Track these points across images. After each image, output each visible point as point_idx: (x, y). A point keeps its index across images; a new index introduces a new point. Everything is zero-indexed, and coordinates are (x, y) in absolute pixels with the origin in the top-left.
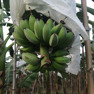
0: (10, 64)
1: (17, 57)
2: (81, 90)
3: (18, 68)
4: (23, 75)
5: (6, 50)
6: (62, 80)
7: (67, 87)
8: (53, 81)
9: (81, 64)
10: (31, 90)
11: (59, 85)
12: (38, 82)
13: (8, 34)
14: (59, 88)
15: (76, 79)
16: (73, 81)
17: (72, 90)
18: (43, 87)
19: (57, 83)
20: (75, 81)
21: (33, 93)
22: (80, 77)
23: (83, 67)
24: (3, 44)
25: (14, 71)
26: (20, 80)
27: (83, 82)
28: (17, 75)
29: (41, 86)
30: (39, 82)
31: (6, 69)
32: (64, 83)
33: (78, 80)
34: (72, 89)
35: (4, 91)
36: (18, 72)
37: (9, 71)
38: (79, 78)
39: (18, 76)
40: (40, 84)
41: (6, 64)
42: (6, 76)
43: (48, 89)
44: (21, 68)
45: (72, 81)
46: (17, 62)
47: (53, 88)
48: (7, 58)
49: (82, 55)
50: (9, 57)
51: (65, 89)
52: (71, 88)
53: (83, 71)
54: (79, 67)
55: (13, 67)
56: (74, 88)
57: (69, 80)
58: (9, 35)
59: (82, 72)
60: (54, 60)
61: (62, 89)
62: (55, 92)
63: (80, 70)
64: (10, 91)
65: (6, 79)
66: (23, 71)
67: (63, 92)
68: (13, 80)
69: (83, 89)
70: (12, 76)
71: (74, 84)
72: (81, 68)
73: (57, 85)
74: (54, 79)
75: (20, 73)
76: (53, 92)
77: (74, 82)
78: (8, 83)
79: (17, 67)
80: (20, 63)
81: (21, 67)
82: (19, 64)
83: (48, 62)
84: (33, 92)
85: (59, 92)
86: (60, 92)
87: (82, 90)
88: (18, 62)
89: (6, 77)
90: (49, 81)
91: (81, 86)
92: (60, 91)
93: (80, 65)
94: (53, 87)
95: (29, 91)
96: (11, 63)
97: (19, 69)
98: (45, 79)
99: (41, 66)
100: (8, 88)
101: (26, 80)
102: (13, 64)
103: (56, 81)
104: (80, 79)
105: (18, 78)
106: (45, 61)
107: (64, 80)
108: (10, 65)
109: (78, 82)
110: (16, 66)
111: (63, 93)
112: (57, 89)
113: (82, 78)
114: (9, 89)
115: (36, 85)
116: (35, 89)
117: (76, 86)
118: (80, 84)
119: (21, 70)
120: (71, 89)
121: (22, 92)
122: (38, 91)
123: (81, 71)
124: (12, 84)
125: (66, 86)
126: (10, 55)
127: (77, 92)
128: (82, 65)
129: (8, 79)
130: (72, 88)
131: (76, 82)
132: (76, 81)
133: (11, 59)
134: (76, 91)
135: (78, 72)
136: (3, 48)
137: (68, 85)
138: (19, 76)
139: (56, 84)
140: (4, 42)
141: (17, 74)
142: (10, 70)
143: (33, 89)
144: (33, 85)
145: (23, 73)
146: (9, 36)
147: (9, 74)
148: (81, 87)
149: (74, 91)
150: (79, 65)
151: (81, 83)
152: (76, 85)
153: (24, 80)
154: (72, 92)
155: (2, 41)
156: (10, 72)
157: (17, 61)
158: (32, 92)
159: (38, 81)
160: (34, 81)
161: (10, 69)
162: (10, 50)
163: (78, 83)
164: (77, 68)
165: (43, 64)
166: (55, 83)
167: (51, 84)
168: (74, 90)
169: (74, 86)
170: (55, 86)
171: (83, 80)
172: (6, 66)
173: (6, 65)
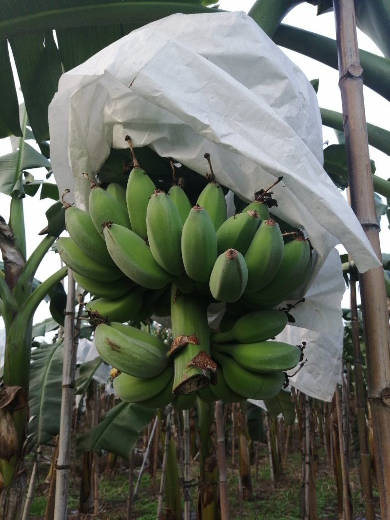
0: (50, 353)
1: (79, 321)
2: (349, 465)
3: (84, 369)
4: (102, 396)
5: (35, 298)
6: (266, 421)
7: (286, 452)
8: (229, 422)
9: (344, 352)
10: (138, 462)
11: (252, 443)
12: (164, 428)
13: (41, 234)
14: (252, 455)
15: (327, 416)
16: (312, 424)
17: (307, 467)
18: (187, 448)
19: (245, 434)
20: (324, 426)
21: (144, 476)
22: (341, 410)
23: (353, 367)
24: (21, 271)
25: (66, 386)
26: (90, 417)
27: (356, 431)
28: (78, 398)
29: (179, 444)
30: (169, 428)
31: (31, 374)
32: (275, 432)
33: (336, 422)
34: (309, 463)
35: (20, 472)
36: (83, 384)
37: (46, 383)
38: (339, 412)
39: (82, 401)
40: (176, 435)
41: (33, 349)
42: (30, 403)
43: (208, 460)
44: (96, 369)
45: (307, 424)
46: (82, 343)
47: (228, 454)
48: (37, 325)
49: (349, 316)
50: (47, 321)
51: (280, 460)
52: (304, 455)
53: (354, 384)
54: (337, 366)
55: (62, 365)
56: (316, 457)
57: (296, 421)
58: (46, 235)
59: (351, 385)
60: (230, 356)
61: (266, 459)
62: (237, 471)
63: (340, 378)
64: (49, 465)
65: (31, 418)
66: (102, 382)
67: (272, 470)
68: (59, 423)
69: (355, 462)
70: (59, 405)
71: (318, 438)
72: (345, 372)
73: (244, 442)
74: (232, 416)
75: (92, 389)
76: (230, 470)
77: (317, 430)
78: (40, 435)
79: (78, 363)
80: (91, 349)
81: (96, 365)
82: (87, 349)
83: (204, 367)
84: (143, 472)
85: (253, 470)
86: (260, 473)
87: (353, 466)
88: (86, 343)
89: (32, 410)
90: (213, 427)
91: (347, 446)
92: (257, 469)
93: (344, 358)
94: (231, 448)
95: (128, 468)
96: (55, 349)
97: (88, 374)
98: (194, 414)
99: (175, 385)
100: (41, 453)
101: (116, 421)
102: (64, 353)
103: (239, 424)
104: (342, 417)
105: (84, 409)
106: (191, 366)
107: (276, 419)
108: (51, 355)
109: (336, 429)
110: (74, 358)
111: (272, 475)
112: (247, 459)
113: (351, 412)
114: (46, 457)
115: (157, 439)
116: (151, 456)
117: (325, 447)
118: (342, 440)
119: (95, 377)
120: (304, 459)
121: (97, 470)
122: (163, 465)
123: (346, 381)
124: (59, 438)
125: (283, 444)
126: (49, 315)
127: (333, 472)
128: (350, 357)
129: (40, 416)
130: (307, 459)
131: (324, 431)
132: (327, 424)
133: (56, 332)
134: (327, 467)
135: (333, 390)
136: (23, 288)
137: (290, 444)
138: (88, 401)
139: (242, 439)
140: (27, 263)
141: (80, 392)
142: (48, 379)
143: (145, 455)
144: (145, 441)
145: (103, 388)
146: (48, 241)
147: (47, 395)
148: (347, 454)
149: (316, 471)
150: (337, 362)
151: (347, 436)
152: (325, 442)
153: (105, 421)
154: (310, 474)
155: (20, 262)
156: (47, 386)
157: (82, 338)
158: (142, 468)
159: (165, 424)
160: (149, 426)
161: (49, 374)
162: (51, 296)
163: (333, 433)
164: (331, 374)
165: (184, 379)
166: (238, 430)
167: (220, 439)
168: (319, 464)
169: (317, 448)
170: (237, 446)
171: (356, 421)
172: (32, 362)
173: (35, 359)
